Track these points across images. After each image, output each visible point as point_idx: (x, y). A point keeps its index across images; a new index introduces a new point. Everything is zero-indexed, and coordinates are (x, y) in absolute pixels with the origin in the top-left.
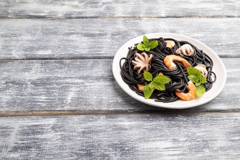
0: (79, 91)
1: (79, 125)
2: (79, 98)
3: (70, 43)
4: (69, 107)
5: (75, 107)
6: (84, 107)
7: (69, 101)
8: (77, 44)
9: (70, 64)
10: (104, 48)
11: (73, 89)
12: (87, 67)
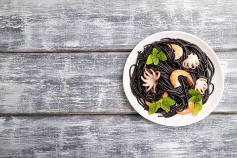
0: (107, 92)
1: (109, 127)
2: (108, 100)
3: (96, 31)
4: (100, 109)
5: (105, 108)
6: (113, 109)
7: (100, 103)
8: (102, 32)
9: (97, 59)
10: (128, 39)
11: (102, 90)
12: (113, 64)
